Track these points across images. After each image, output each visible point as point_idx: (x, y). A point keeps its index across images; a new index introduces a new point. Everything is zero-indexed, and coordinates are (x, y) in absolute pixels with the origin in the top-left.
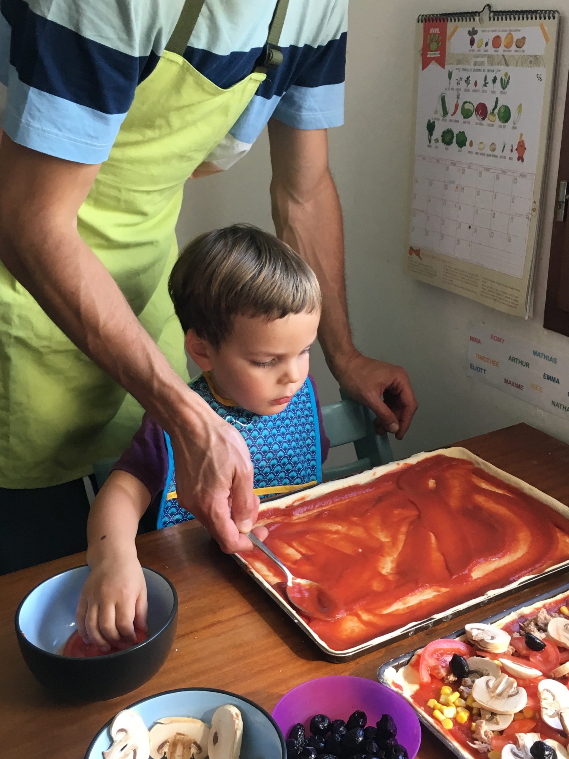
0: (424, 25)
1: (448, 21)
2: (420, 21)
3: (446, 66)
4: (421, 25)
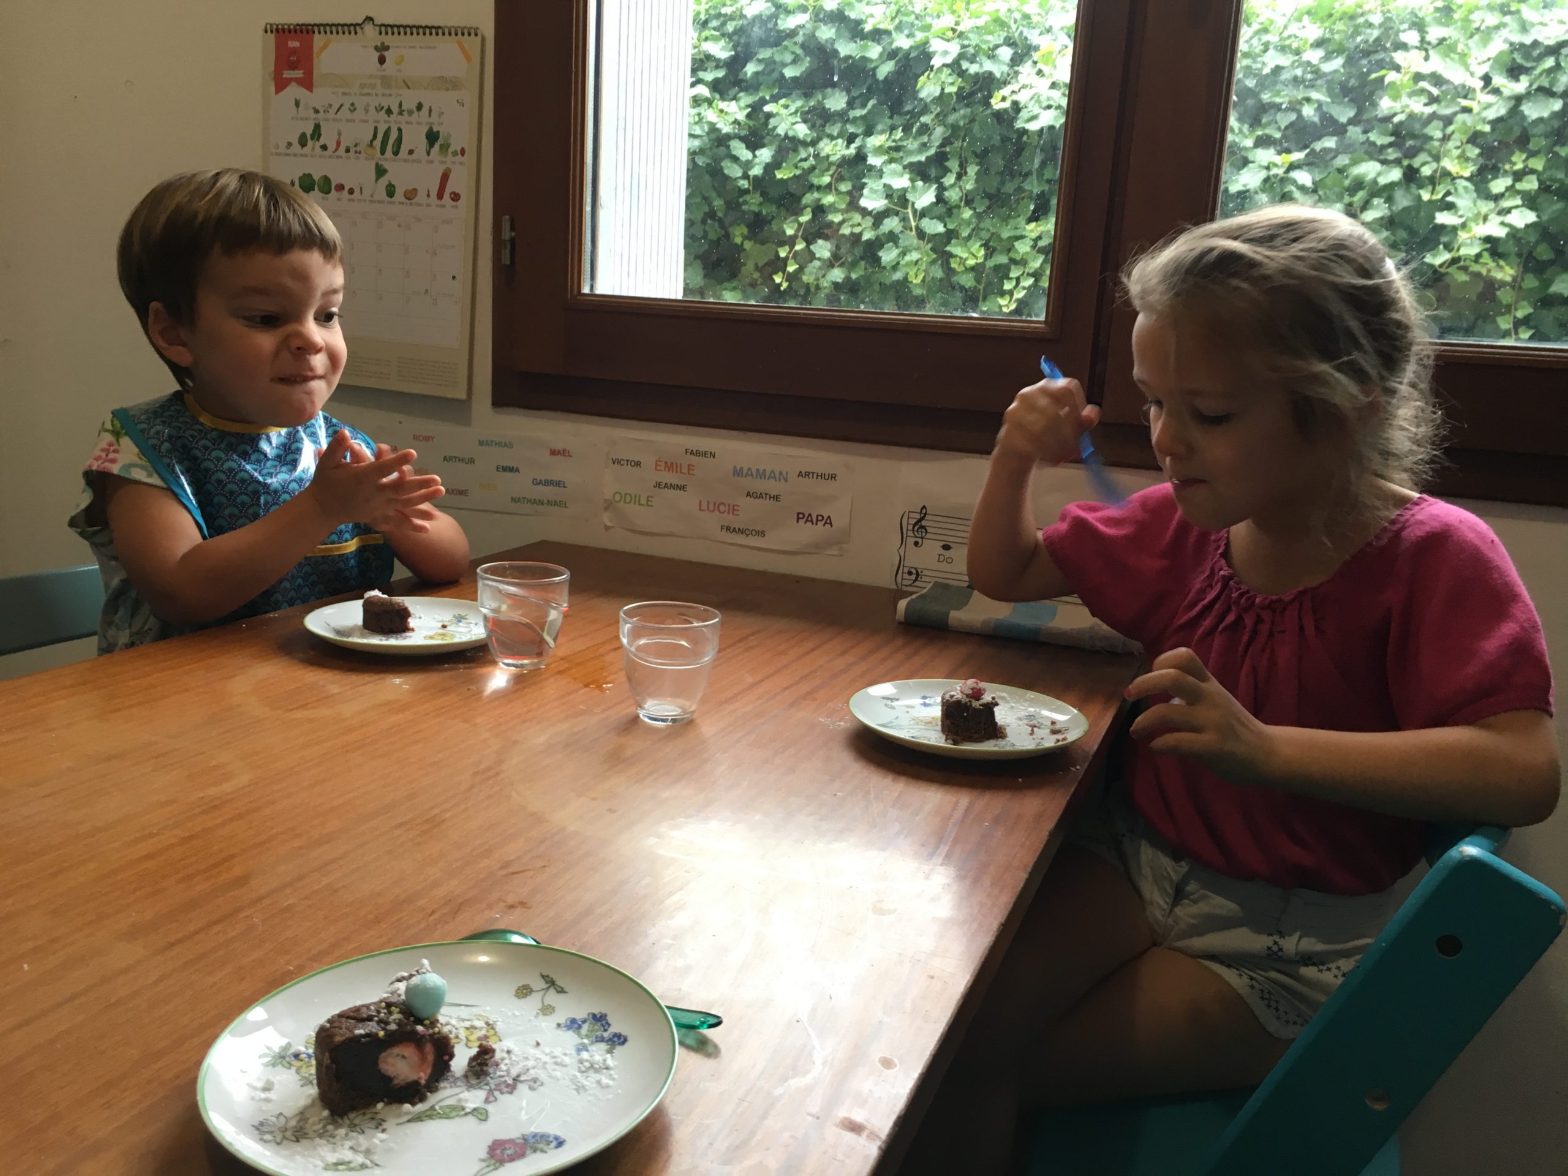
0: (276, 38)
1: (314, 32)
2: (269, 31)
3: (315, 91)
4: (272, 37)
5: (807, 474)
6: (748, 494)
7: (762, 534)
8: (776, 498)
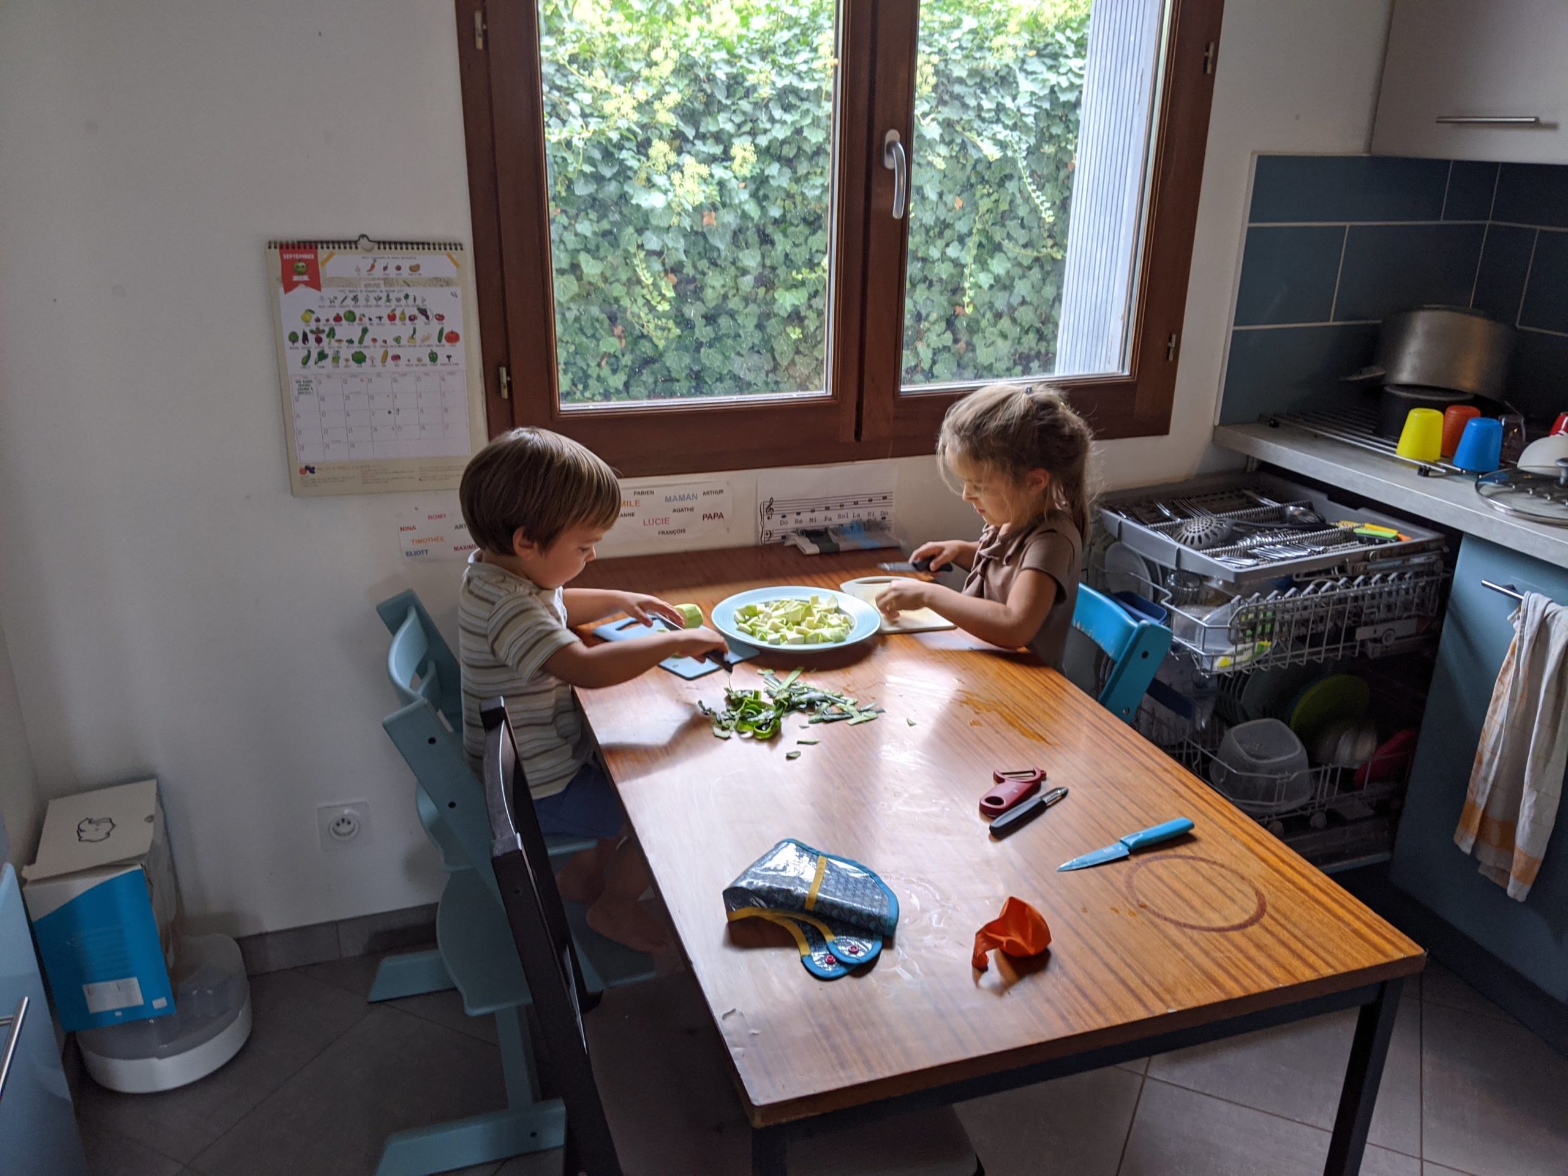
0: (280, 251)
1: (317, 248)
2: (273, 247)
3: (322, 289)
4: (275, 251)
5: (708, 493)
6: (674, 511)
7: (684, 531)
8: (692, 509)
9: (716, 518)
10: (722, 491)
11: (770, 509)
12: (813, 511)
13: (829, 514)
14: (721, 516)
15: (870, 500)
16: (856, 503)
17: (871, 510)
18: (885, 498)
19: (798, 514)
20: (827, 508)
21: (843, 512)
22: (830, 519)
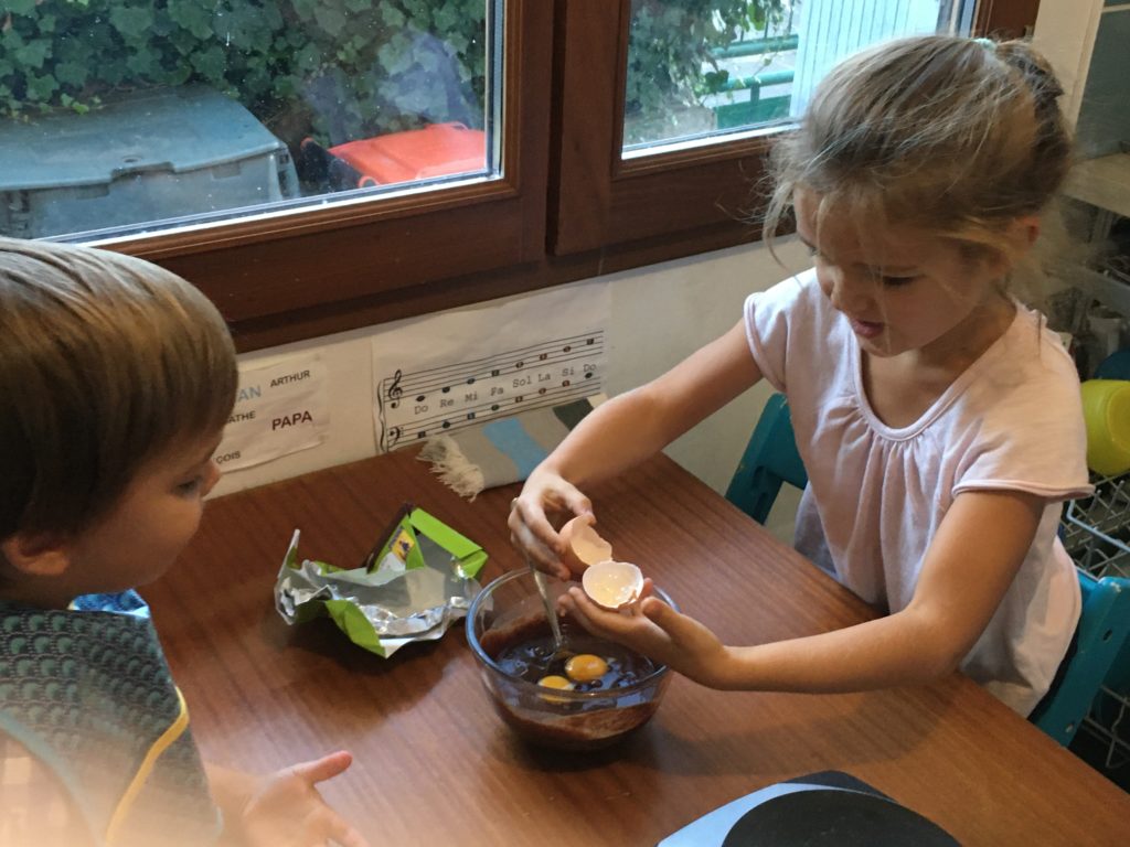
5: (280, 381)
7: (237, 455)
8: (252, 415)
9: (298, 422)
10: (306, 374)
11: (395, 390)
12: (471, 381)
13: (498, 382)
14: (307, 417)
15: (567, 349)
16: (543, 357)
17: (567, 365)
18: (591, 342)
19: (446, 390)
20: (495, 373)
21: (522, 375)
22: (501, 391)
